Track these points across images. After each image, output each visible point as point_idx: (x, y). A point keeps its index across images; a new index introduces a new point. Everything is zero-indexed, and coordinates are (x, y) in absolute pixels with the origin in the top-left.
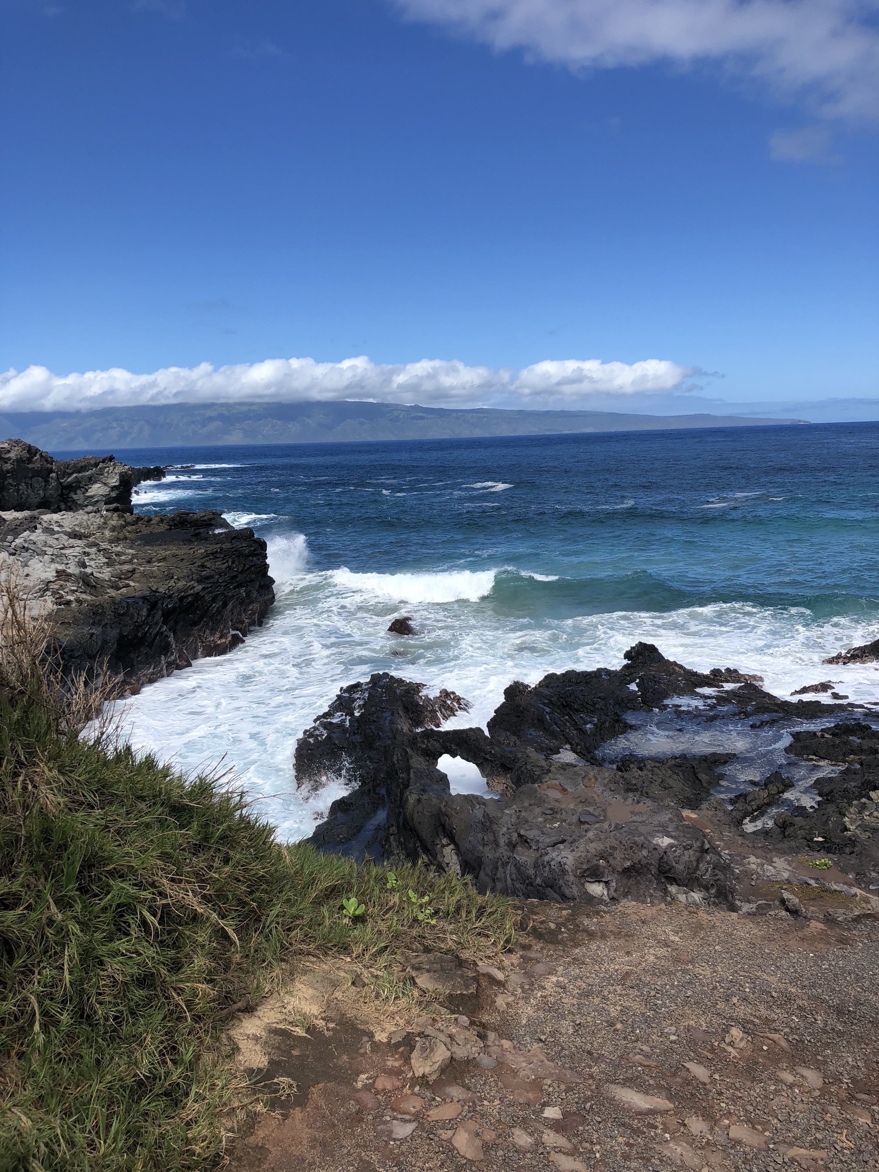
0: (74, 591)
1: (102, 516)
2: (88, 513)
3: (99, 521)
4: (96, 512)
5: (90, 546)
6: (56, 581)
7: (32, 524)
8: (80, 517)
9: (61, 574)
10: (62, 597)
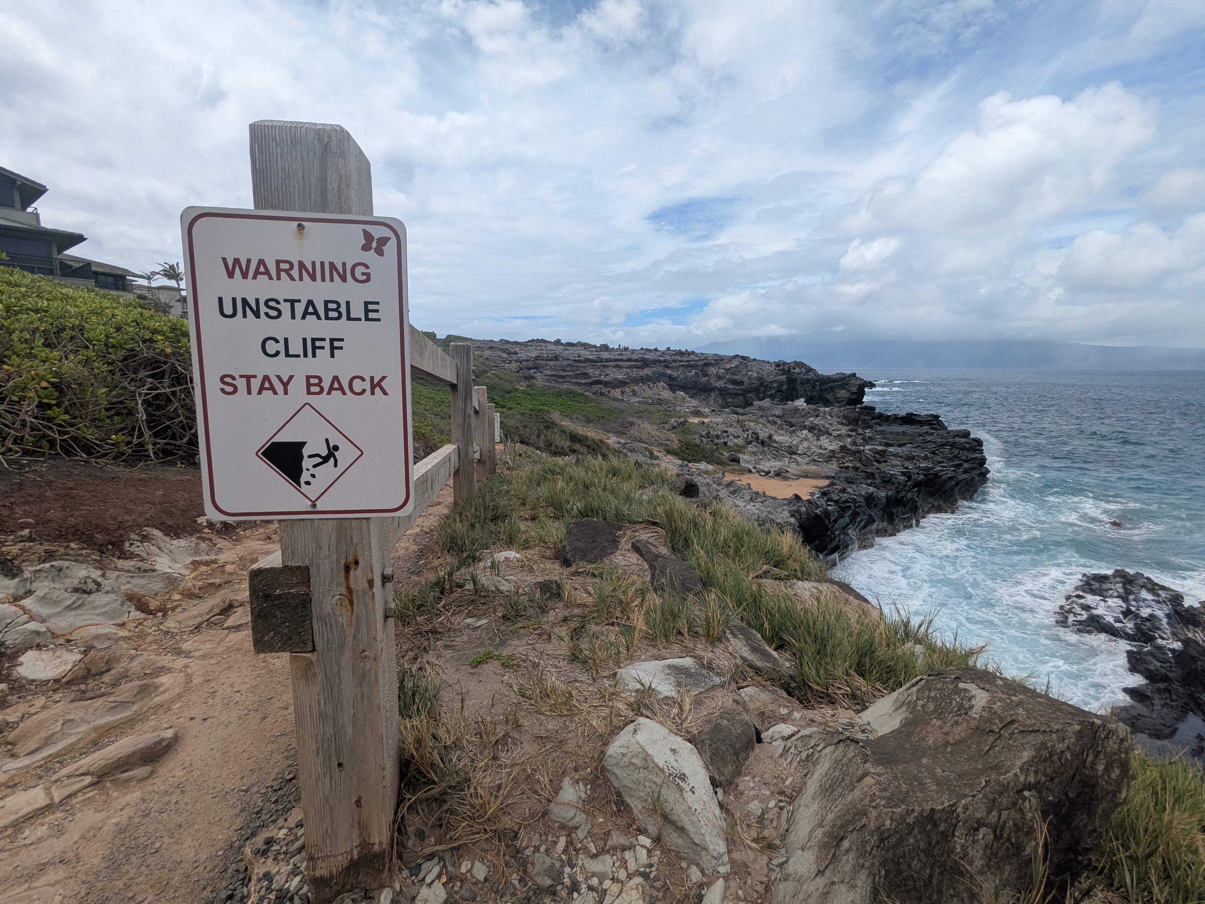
0: (851, 461)
6: (839, 452)
8: (843, 411)
9: (841, 448)
10: (843, 463)
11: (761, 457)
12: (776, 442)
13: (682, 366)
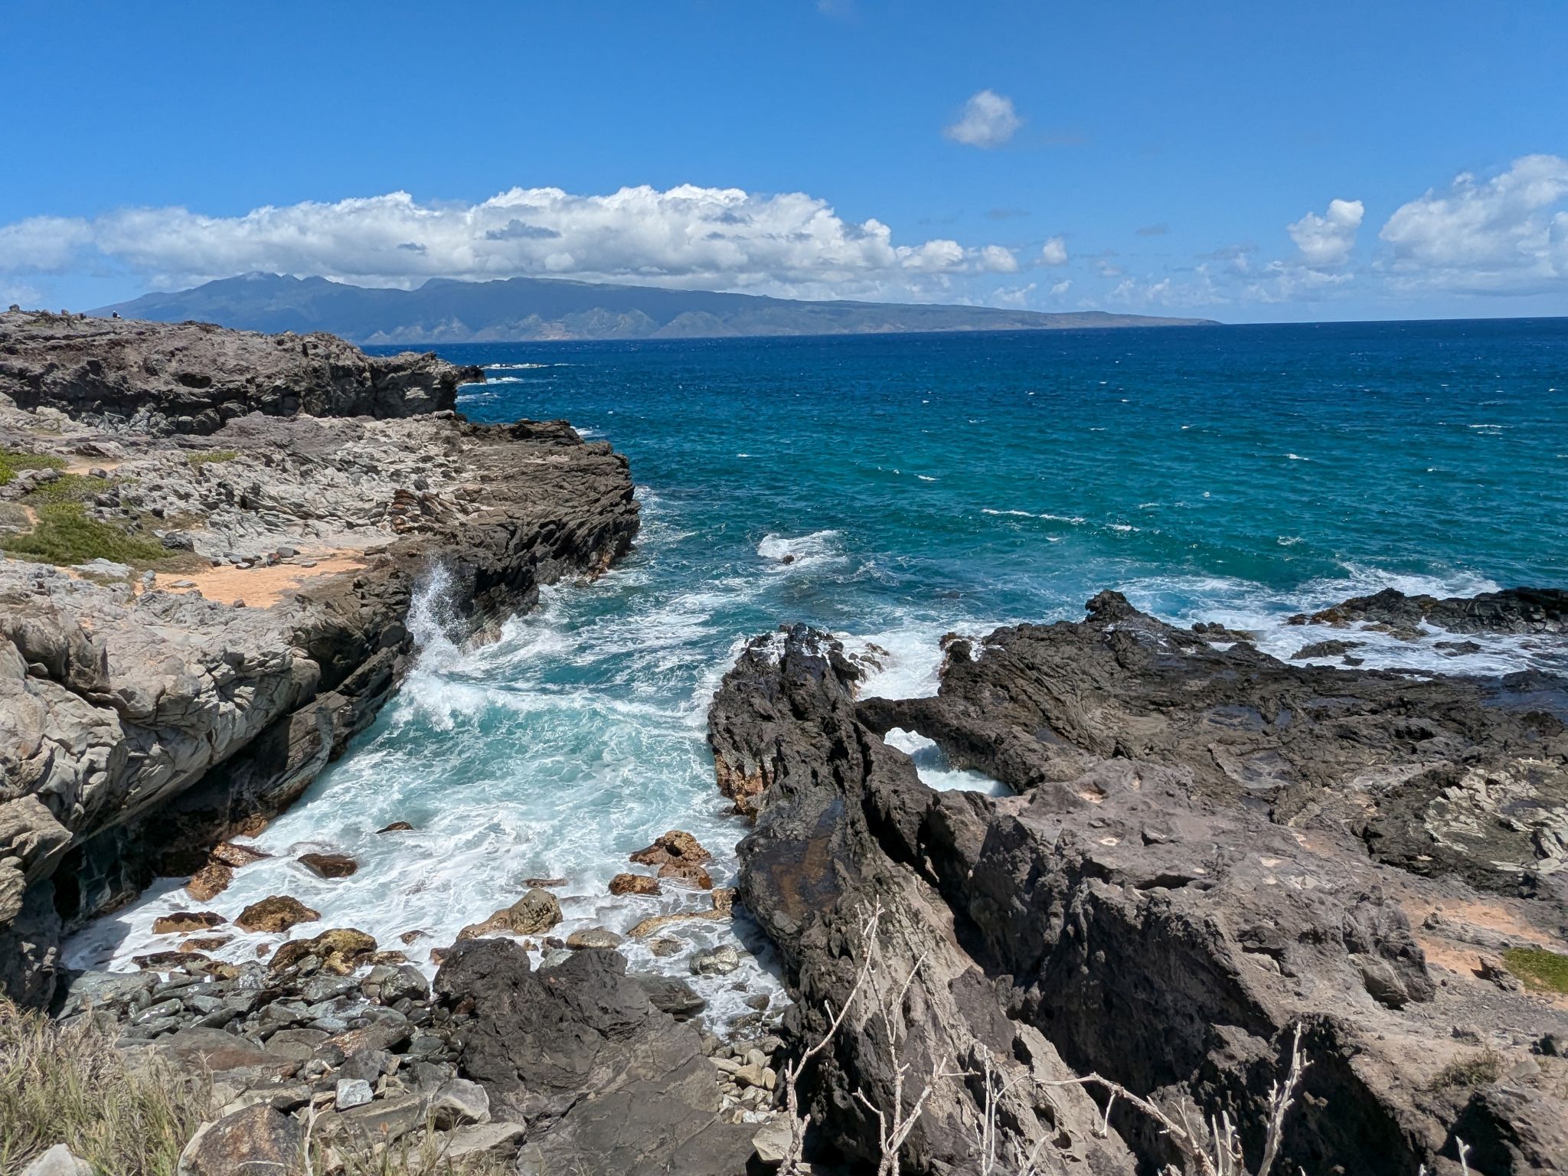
0: (417, 516)
2: (417, 421)
4: (425, 420)
5: (424, 460)
6: (395, 503)
7: (355, 433)
8: (407, 426)
9: (399, 494)
10: (403, 523)
12: (269, 497)
13: (54, 348)
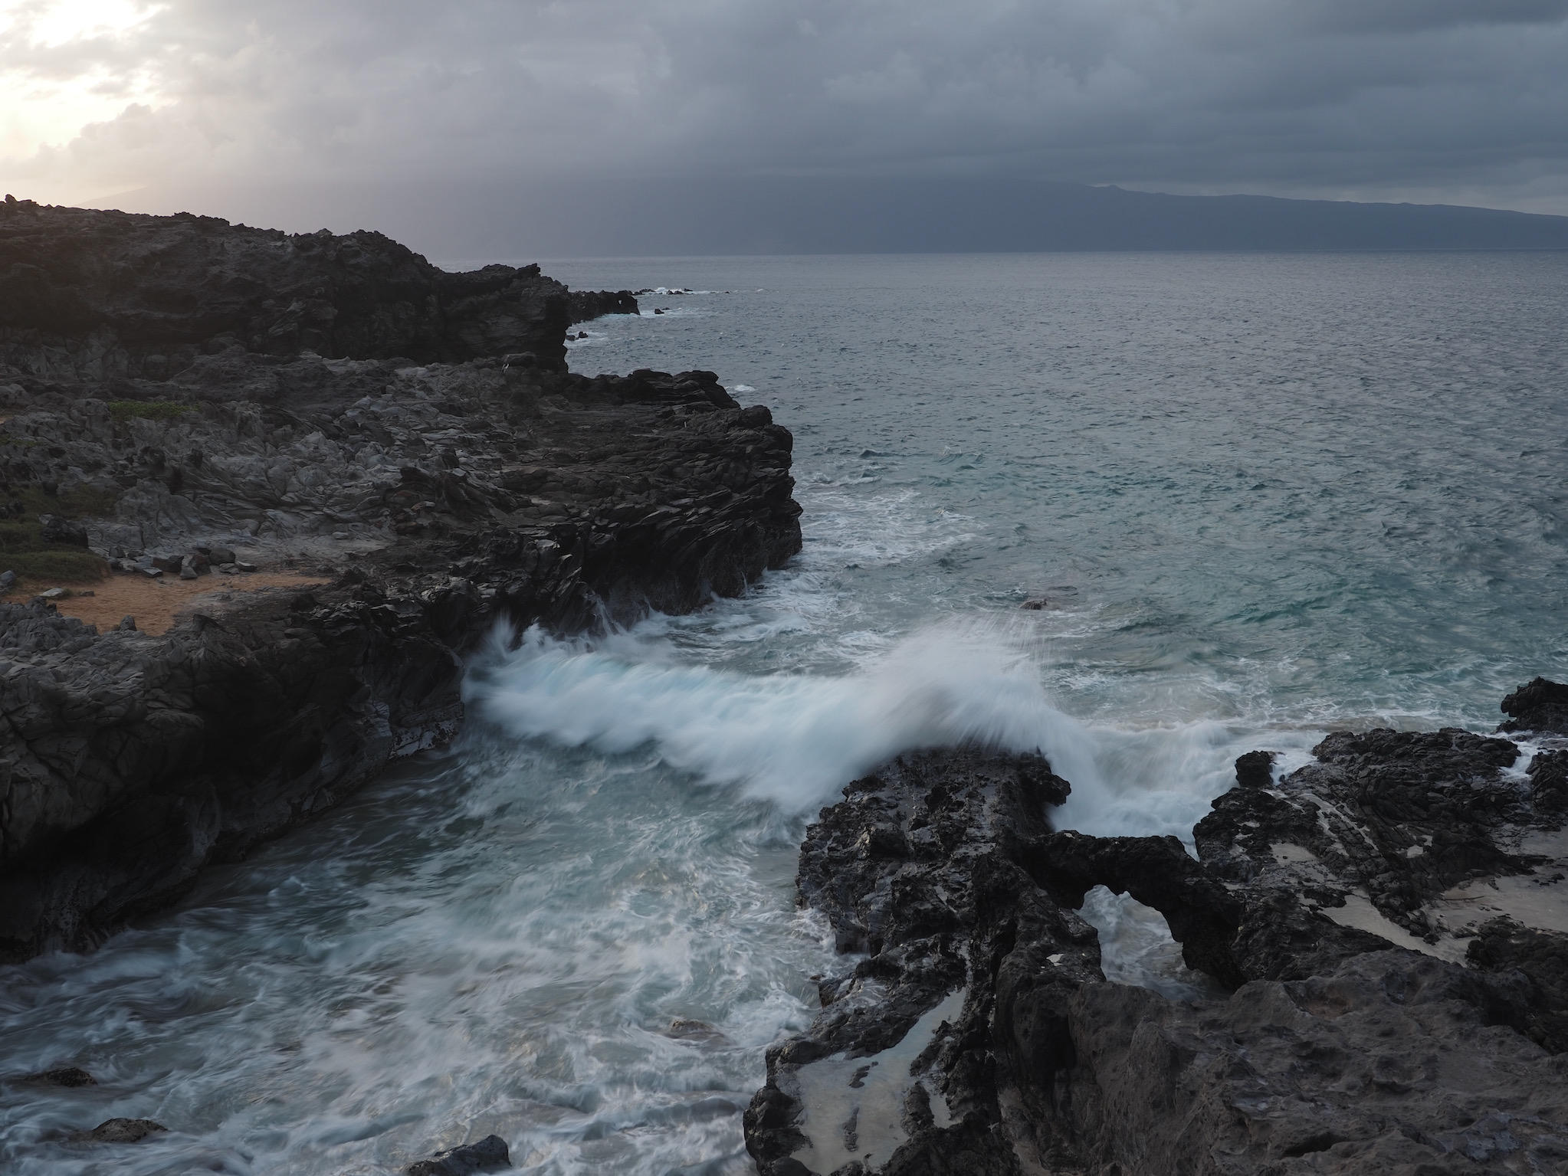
0: (428, 510)
1: (503, 375)
2: (478, 368)
3: (496, 382)
4: (491, 367)
5: (473, 428)
6: (400, 488)
7: (378, 383)
8: (463, 374)
9: (409, 476)
10: (408, 519)
11: (165, 522)
12: (215, 472)
